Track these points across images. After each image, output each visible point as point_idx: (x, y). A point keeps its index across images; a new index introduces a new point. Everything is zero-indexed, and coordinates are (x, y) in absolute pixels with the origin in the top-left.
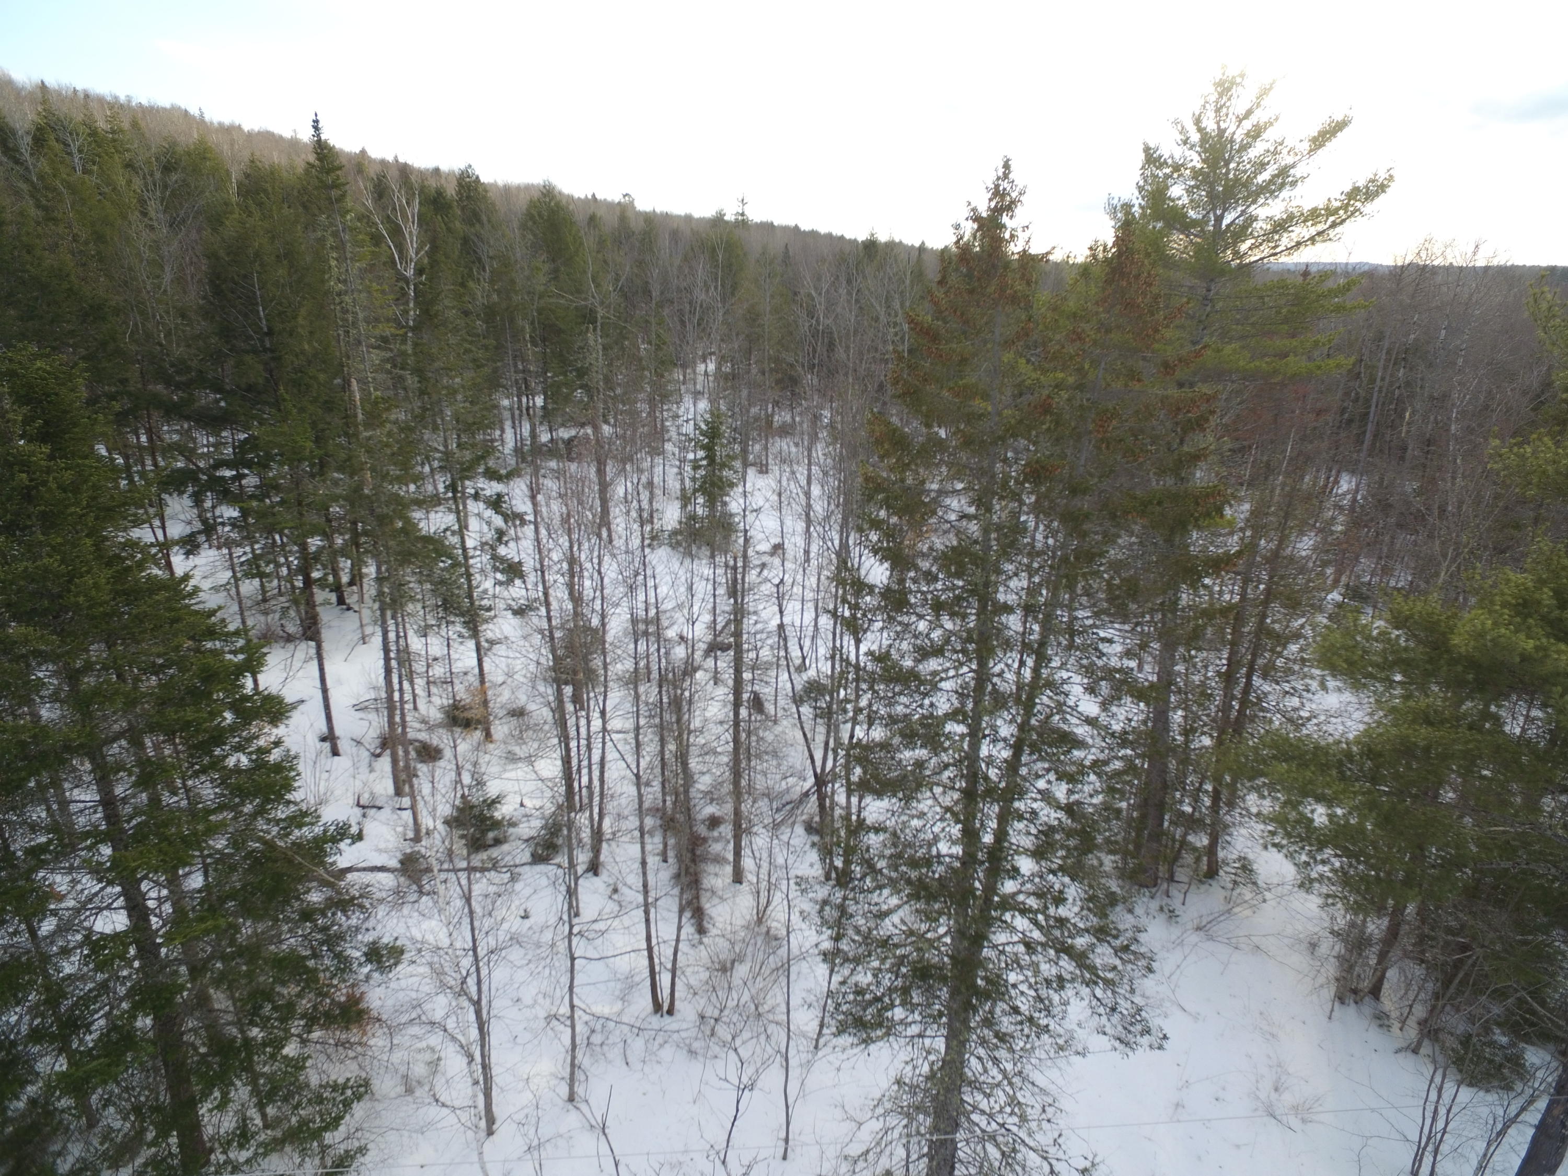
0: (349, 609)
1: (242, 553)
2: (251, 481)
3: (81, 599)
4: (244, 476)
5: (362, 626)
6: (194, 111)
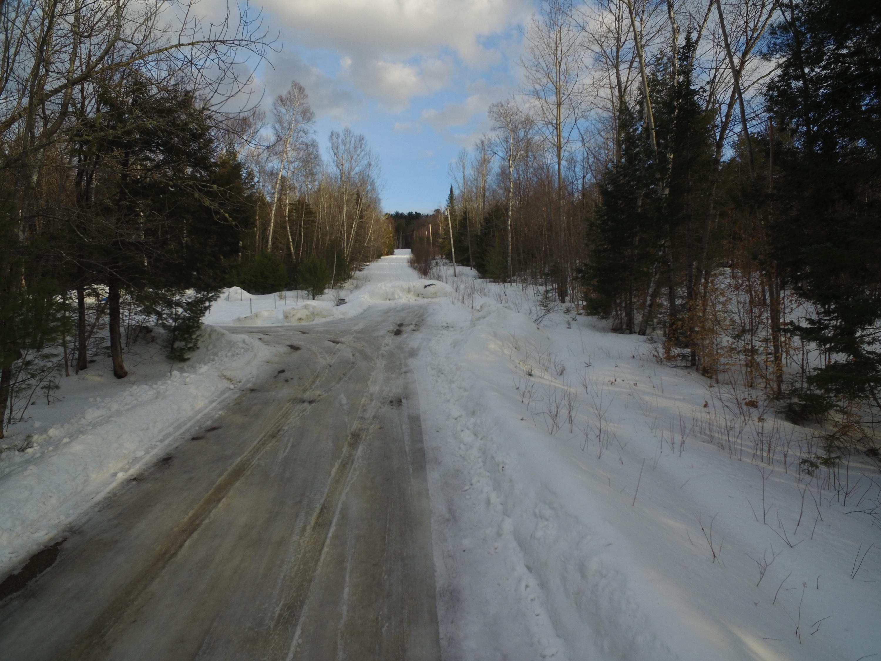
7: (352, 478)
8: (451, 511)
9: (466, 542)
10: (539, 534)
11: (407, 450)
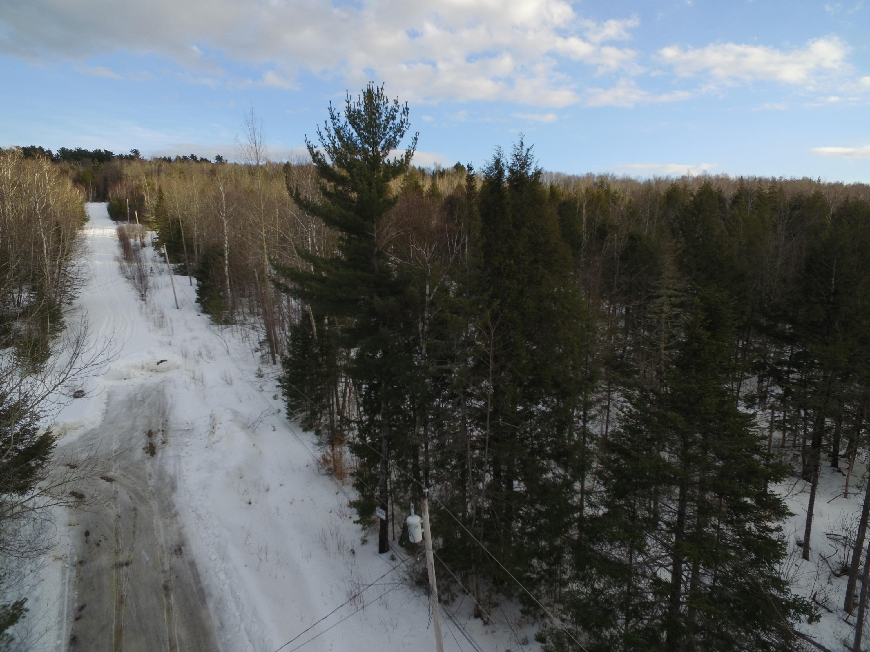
0: (839, 471)
1: (779, 415)
2: (795, 376)
3: (702, 408)
4: (793, 372)
5: (847, 485)
6: (815, 179)
7: (176, 619)
8: (221, 623)
9: (229, 636)
10: (252, 630)
11: (195, 590)
